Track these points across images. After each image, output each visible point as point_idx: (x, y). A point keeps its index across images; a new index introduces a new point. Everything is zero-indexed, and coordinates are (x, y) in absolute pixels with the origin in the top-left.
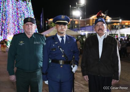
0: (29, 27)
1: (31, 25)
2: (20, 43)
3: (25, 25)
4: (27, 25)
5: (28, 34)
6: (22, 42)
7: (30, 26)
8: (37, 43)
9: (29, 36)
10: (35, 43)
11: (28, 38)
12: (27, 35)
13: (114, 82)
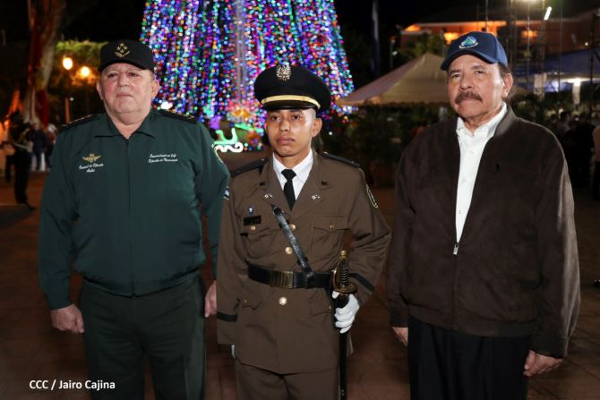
0: (119, 86)
1: (133, 75)
2: (86, 163)
3: (106, 77)
4: (112, 75)
5: (122, 121)
6: (92, 158)
7: (126, 80)
8: (165, 158)
9: (127, 131)
10: (153, 159)
11: (121, 136)
12: (119, 126)
13: (536, 367)
